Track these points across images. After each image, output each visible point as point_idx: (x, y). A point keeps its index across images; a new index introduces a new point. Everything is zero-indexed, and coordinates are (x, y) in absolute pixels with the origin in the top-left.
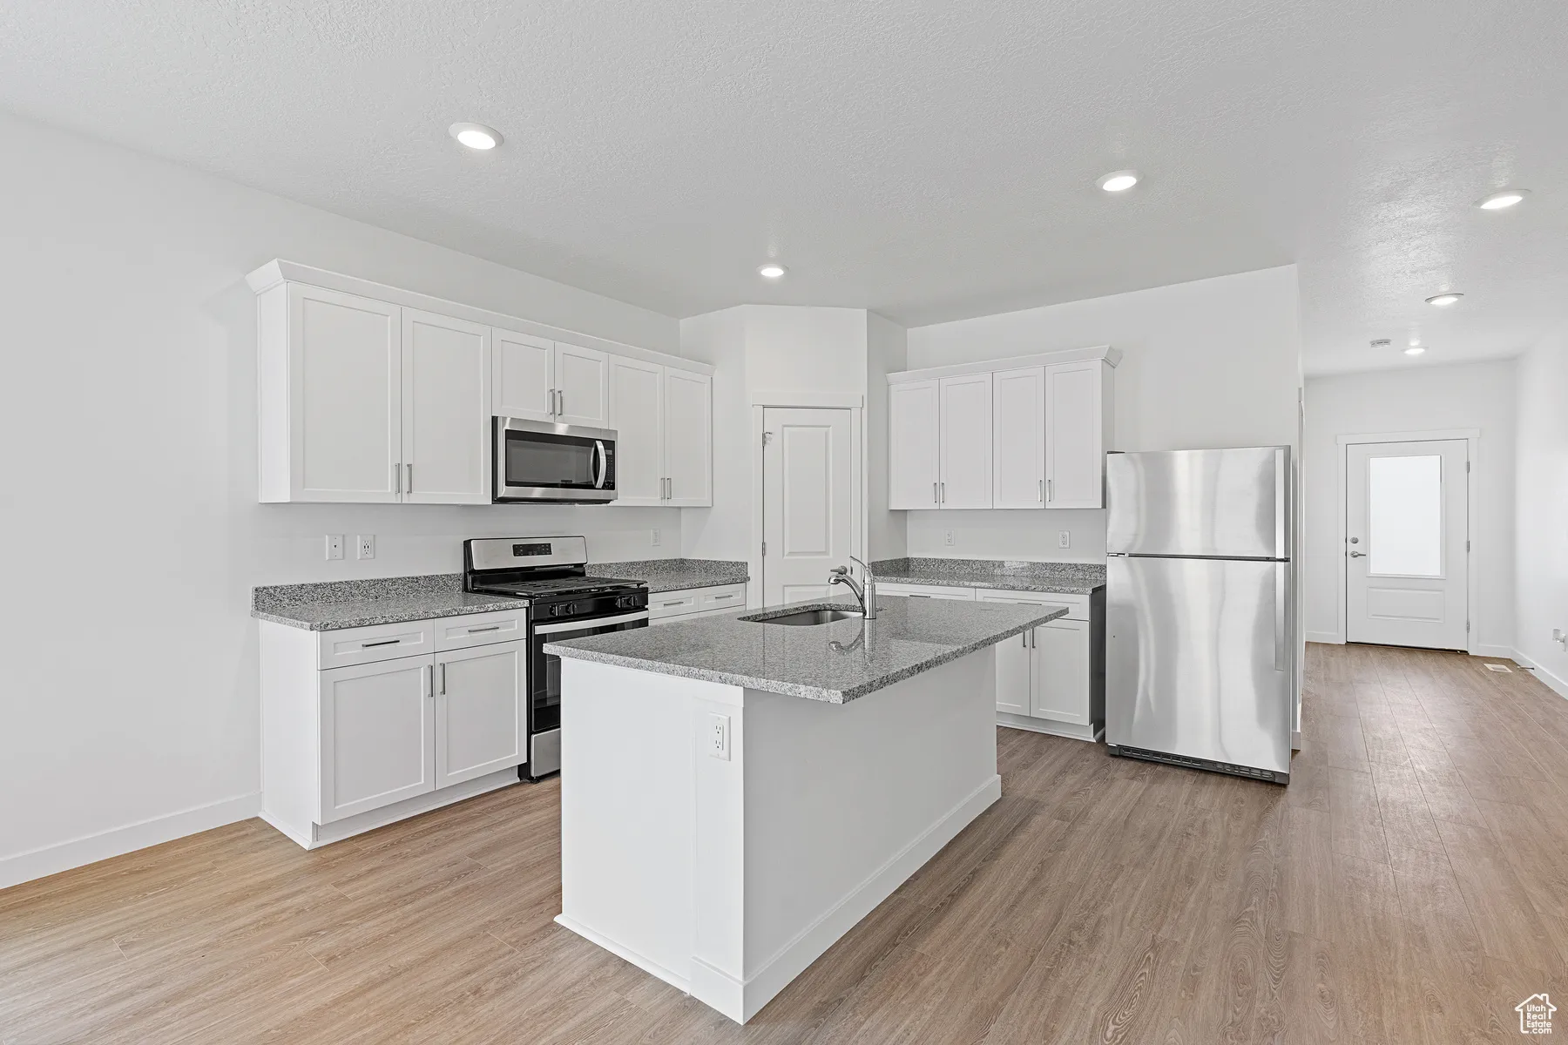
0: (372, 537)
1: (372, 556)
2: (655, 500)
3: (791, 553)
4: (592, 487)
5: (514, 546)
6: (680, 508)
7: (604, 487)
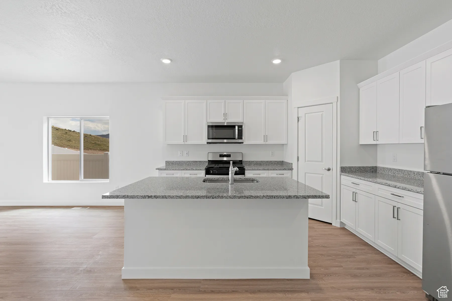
0: (188, 152)
1: (188, 156)
2: (262, 142)
3: (308, 161)
4: (235, 139)
5: (220, 155)
6: (283, 144)
7: (238, 138)
